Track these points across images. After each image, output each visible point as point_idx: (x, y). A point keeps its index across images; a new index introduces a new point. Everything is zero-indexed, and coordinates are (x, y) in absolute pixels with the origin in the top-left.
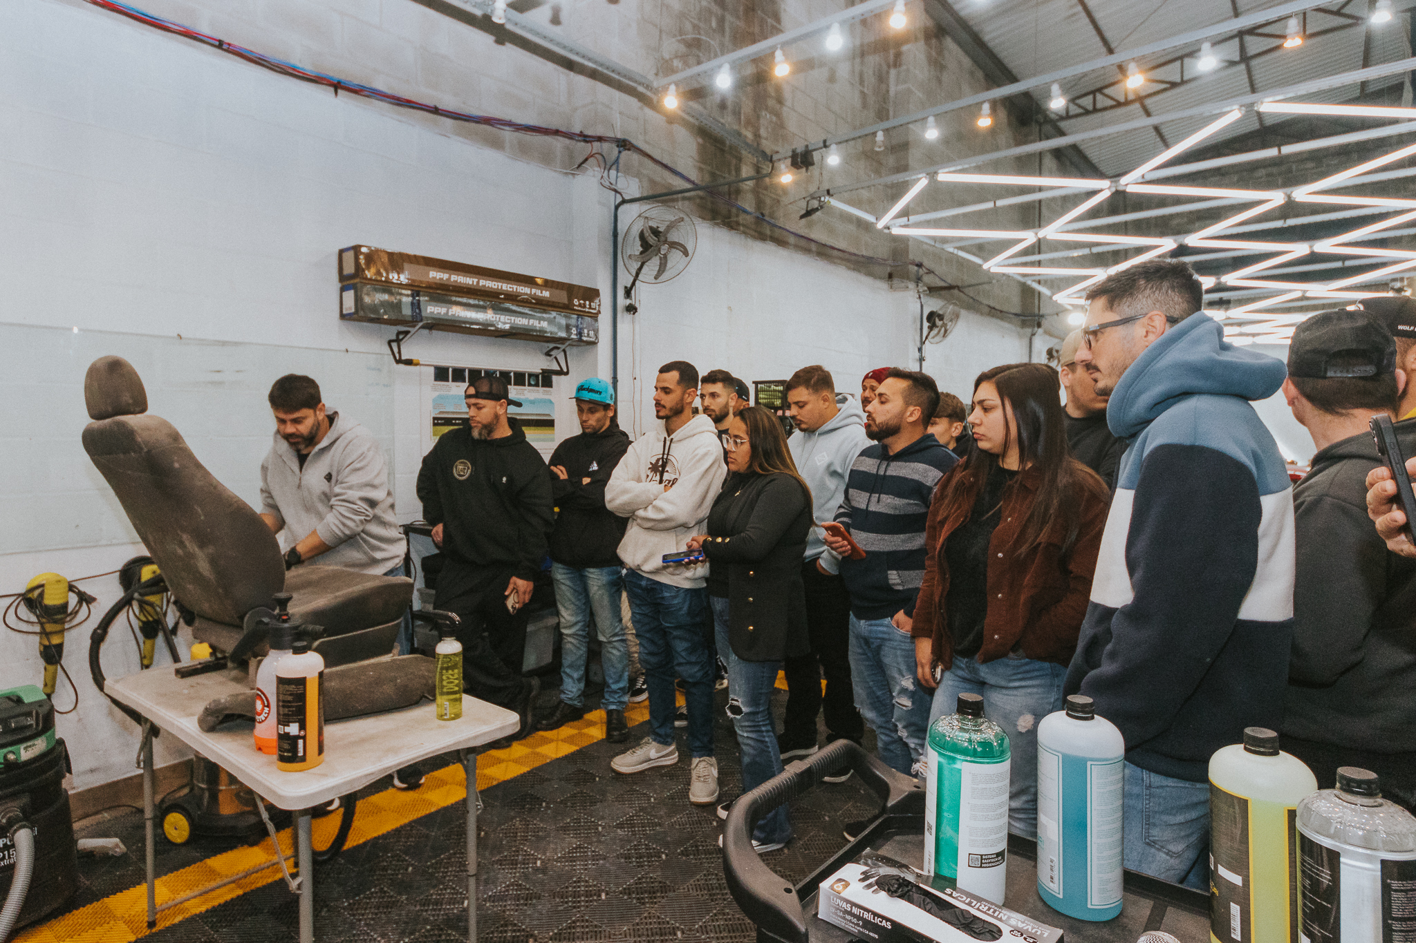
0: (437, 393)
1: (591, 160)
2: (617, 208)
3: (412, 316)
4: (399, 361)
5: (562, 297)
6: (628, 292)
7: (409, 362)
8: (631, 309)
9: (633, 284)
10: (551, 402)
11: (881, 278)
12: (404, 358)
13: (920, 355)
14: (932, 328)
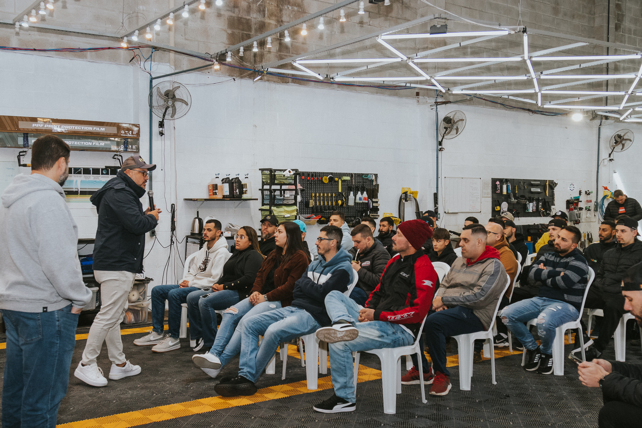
1: (136, 58)
2: (151, 82)
3: (24, 145)
4: (20, 165)
5: (114, 130)
6: (161, 125)
7: (25, 165)
8: (162, 134)
9: (163, 120)
11: (407, 96)
13: (440, 147)
14: (446, 128)
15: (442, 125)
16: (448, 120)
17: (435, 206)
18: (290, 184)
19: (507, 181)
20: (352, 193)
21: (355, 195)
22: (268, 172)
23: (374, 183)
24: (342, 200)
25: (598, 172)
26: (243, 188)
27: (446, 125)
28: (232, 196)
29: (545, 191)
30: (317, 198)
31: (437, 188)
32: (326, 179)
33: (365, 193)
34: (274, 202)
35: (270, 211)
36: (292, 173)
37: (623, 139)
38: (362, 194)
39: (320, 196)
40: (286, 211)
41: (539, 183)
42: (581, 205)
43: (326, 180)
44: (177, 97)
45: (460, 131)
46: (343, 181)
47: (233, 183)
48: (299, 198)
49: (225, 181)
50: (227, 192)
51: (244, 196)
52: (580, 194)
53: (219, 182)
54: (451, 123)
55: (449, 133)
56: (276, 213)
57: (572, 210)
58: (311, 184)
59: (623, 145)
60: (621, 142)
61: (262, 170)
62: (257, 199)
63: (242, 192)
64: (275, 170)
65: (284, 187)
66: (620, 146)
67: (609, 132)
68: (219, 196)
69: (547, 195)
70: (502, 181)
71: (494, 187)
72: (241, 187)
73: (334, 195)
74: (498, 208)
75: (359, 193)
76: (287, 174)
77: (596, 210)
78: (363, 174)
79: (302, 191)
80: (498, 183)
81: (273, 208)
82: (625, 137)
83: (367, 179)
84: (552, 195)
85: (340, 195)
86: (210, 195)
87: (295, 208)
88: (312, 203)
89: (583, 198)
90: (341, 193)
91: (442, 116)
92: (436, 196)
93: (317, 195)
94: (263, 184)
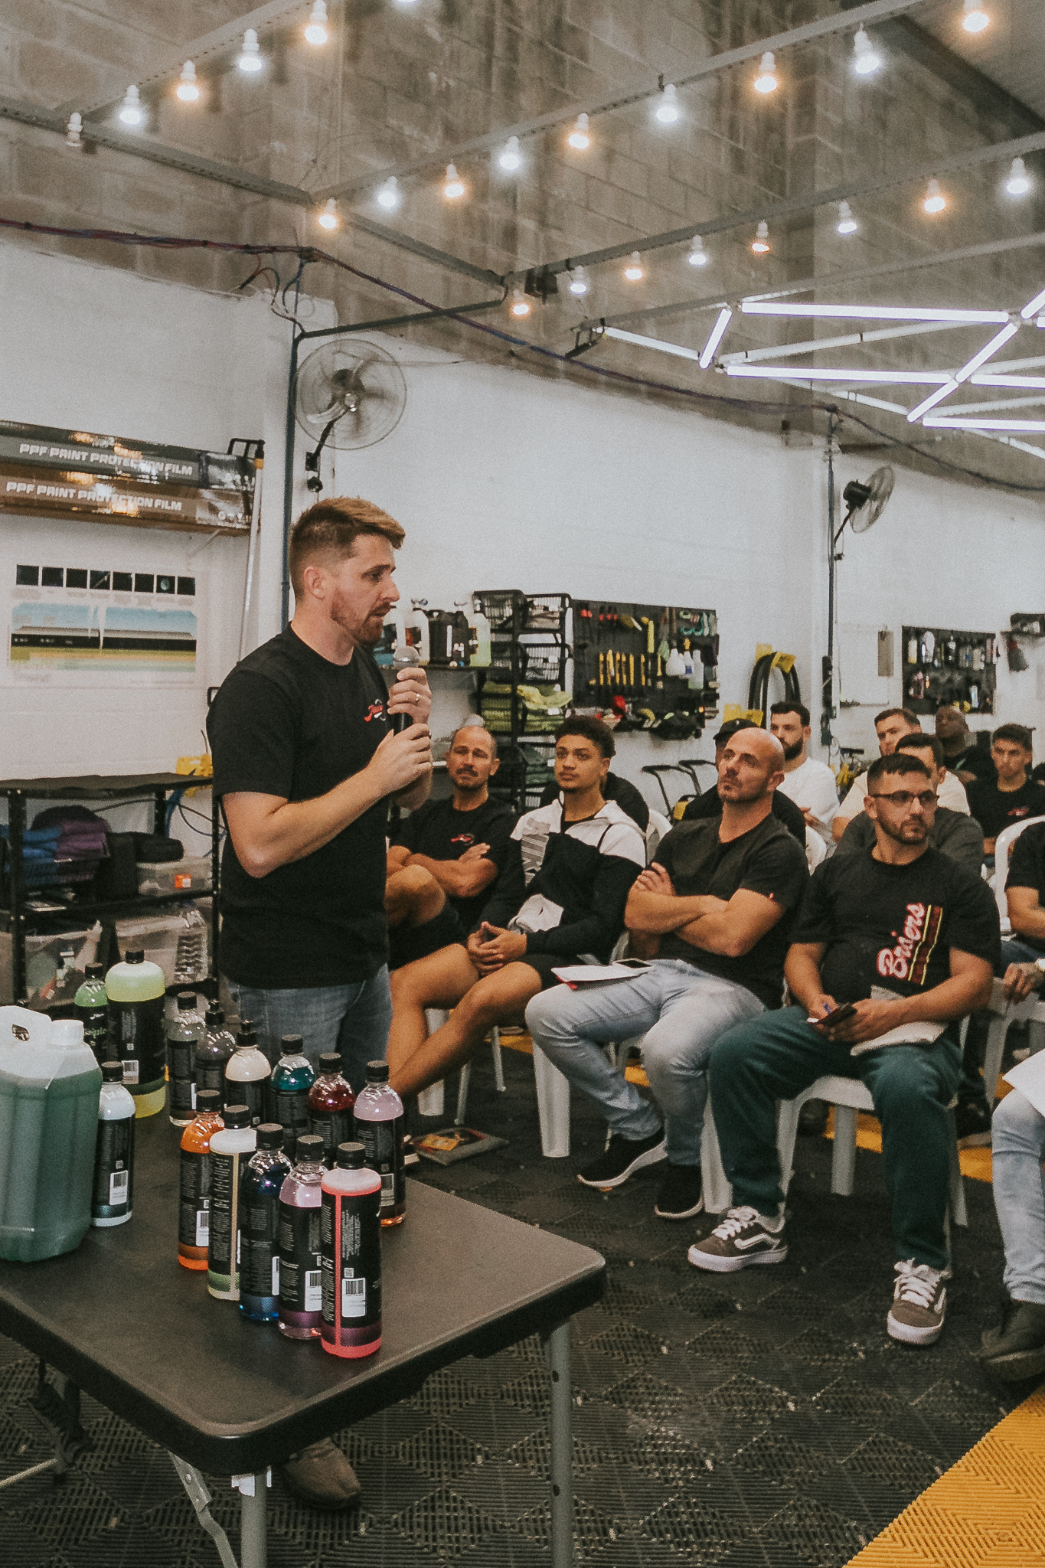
0: (22, 602)
1: (260, 278)
2: (296, 342)
6: (312, 462)
8: (318, 485)
9: (318, 450)
10: (191, 615)
11: (768, 430)
15: (841, 500)
16: (855, 490)
23: (712, 633)
26: (469, 639)
31: (830, 645)
33: (697, 653)
44: (368, 386)
51: (474, 660)
55: (856, 517)
56: (527, 704)
58: (598, 630)
63: (469, 650)
70: (917, 632)
72: (468, 635)
73: (642, 659)
78: (682, 610)
83: (692, 621)
90: (654, 656)
91: (841, 482)
93: (609, 658)
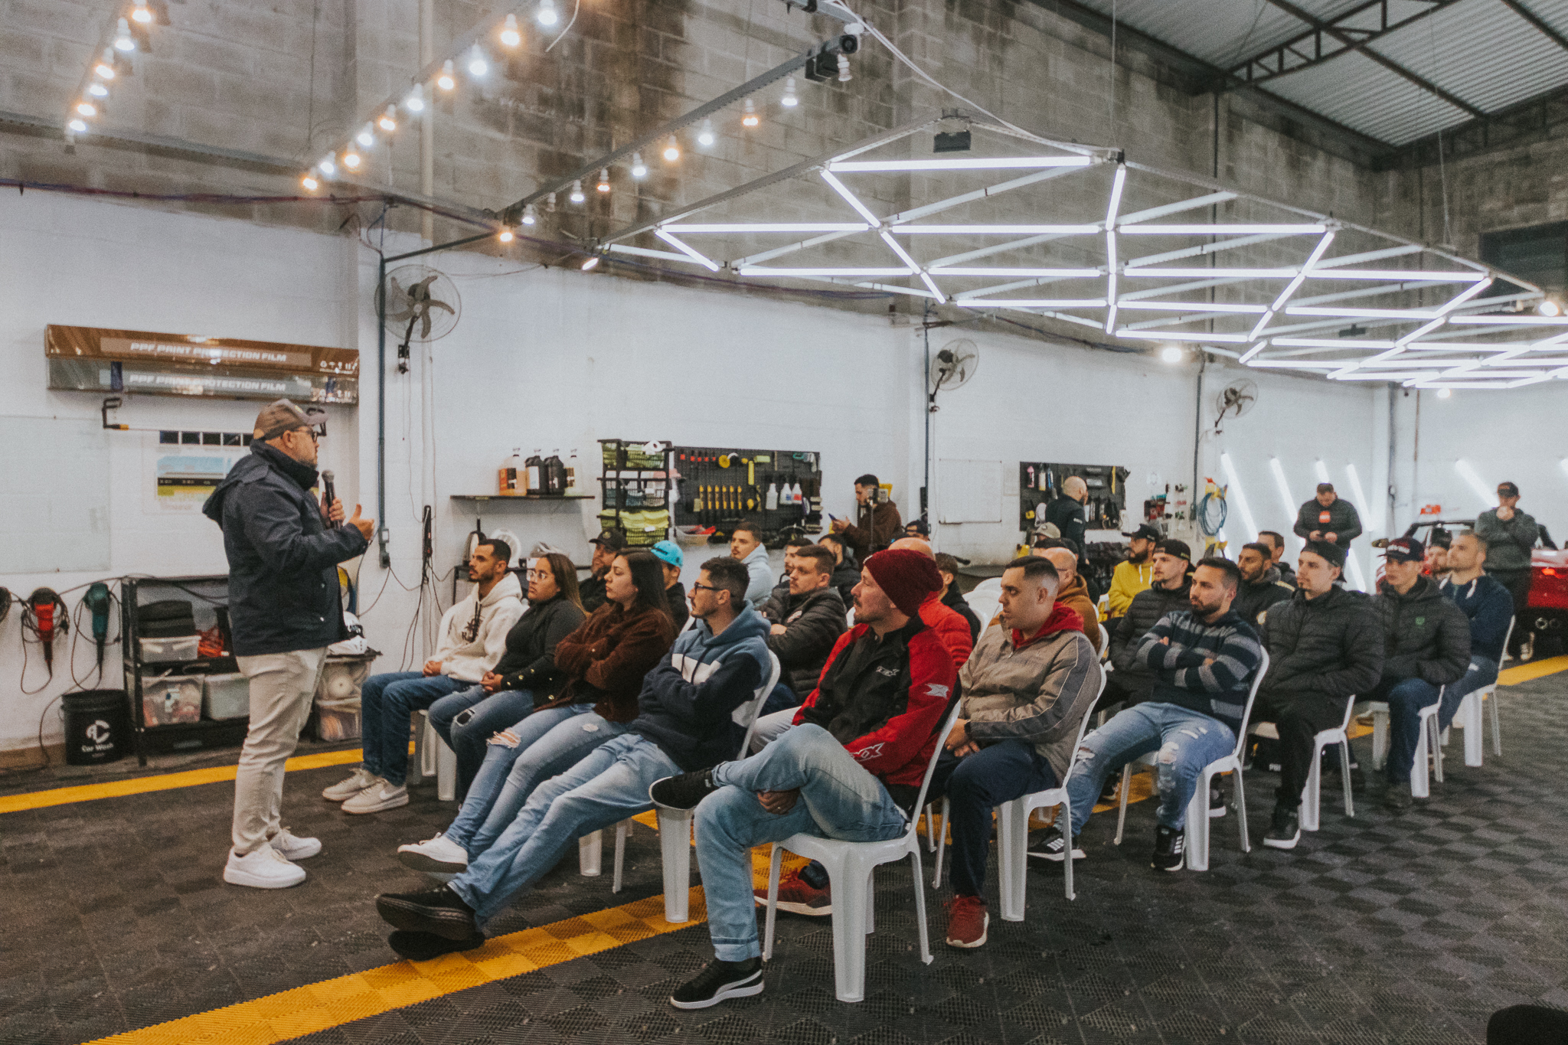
0: (163, 455)
1: (353, 221)
2: (383, 265)
3: (112, 385)
4: (106, 426)
5: (305, 360)
6: (404, 351)
7: (116, 427)
8: (403, 369)
9: (407, 343)
12: (110, 422)
13: (932, 404)
14: (943, 371)
15: (937, 365)
16: (946, 356)
17: (923, 510)
18: (655, 469)
19: (1046, 466)
20: (773, 487)
21: (779, 490)
22: (614, 446)
23: (814, 469)
24: (755, 499)
25: (1196, 452)
26: (566, 476)
27: (944, 365)
28: (544, 490)
29: (1110, 484)
30: (709, 496)
31: (927, 478)
32: (725, 460)
33: (797, 486)
34: (624, 503)
35: (617, 520)
36: (661, 447)
37: (1240, 397)
38: (792, 488)
39: (713, 492)
40: (646, 520)
41: (1099, 470)
42: (1168, 509)
43: (724, 462)
44: (433, 297)
45: (966, 377)
46: (757, 465)
47: (546, 467)
48: (674, 496)
49: (532, 462)
50: (535, 484)
51: (569, 492)
52: (1167, 490)
53: (519, 465)
54: (951, 361)
55: (948, 379)
56: (627, 524)
57: (1155, 518)
58: (697, 468)
59: (1240, 407)
60: (1236, 401)
61: (604, 442)
62: (593, 497)
63: (564, 484)
64: (628, 444)
65: (645, 475)
66: (1234, 408)
67: (1215, 383)
68: (520, 491)
69: (1114, 491)
70: (1037, 466)
71: (1025, 478)
72: (564, 473)
73: (740, 490)
74: (1031, 515)
75: (787, 486)
76: (649, 450)
77: (1193, 518)
78: (793, 452)
79: (680, 482)
80: (1031, 470)
81: (622, 514)
82: (1243, 393)
83: (801, 461)
84: (1122, 492)
85: (751, 491)
86: (501, 489)
87: (664, 513)
88: (698, 505)
89: (1171, 497)
90: (754, 488)
91: (936, 348)
92: (924, 492)
93: (709, 489)
94: (606, 468)
